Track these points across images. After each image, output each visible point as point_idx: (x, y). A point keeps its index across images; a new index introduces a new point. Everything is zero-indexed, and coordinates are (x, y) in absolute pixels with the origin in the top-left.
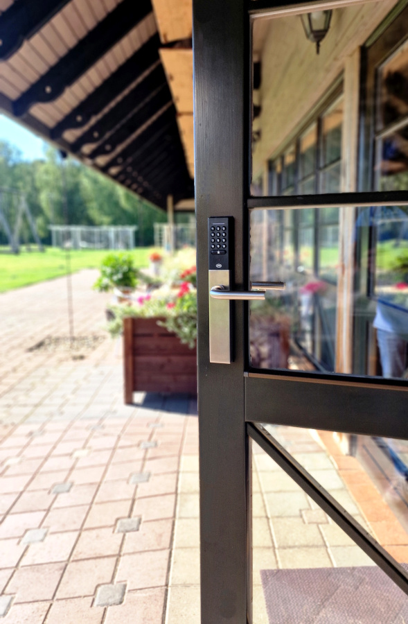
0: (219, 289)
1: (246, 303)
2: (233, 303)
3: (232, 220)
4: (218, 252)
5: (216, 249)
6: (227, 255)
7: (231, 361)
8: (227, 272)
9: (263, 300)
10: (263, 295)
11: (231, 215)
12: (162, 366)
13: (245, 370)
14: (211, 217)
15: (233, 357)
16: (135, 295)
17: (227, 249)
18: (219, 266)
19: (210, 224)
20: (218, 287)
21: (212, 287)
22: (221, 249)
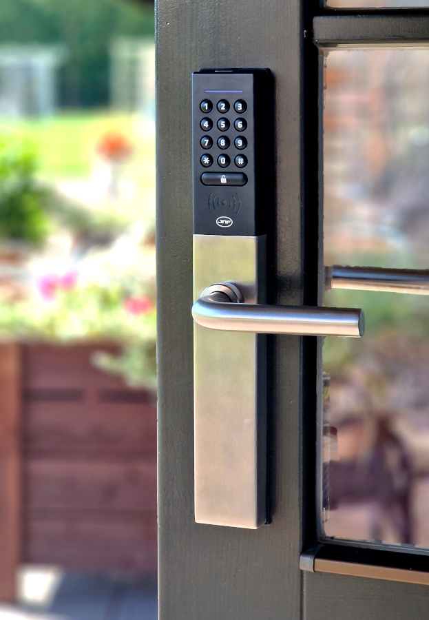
0: (222, 296)
1: (310, 344)
2: (268, 345)
3: (265, 82)
4: (223, 180)
5: (215, 167)
6: (250, 189)
7: (259, 522)
8: (250, 242)
9: (353, 339)
10: (355, 322)
11: (262, 65)
12: (110, 491)
13: (305, 551)
14: (203, 71)
15: (267, 506)
16: (37, 267)
17: (250, 171)
18: (224, 221)
19: (197, 92)
20: (223, 289)
21: (204, 290)
22: (232, 168)
